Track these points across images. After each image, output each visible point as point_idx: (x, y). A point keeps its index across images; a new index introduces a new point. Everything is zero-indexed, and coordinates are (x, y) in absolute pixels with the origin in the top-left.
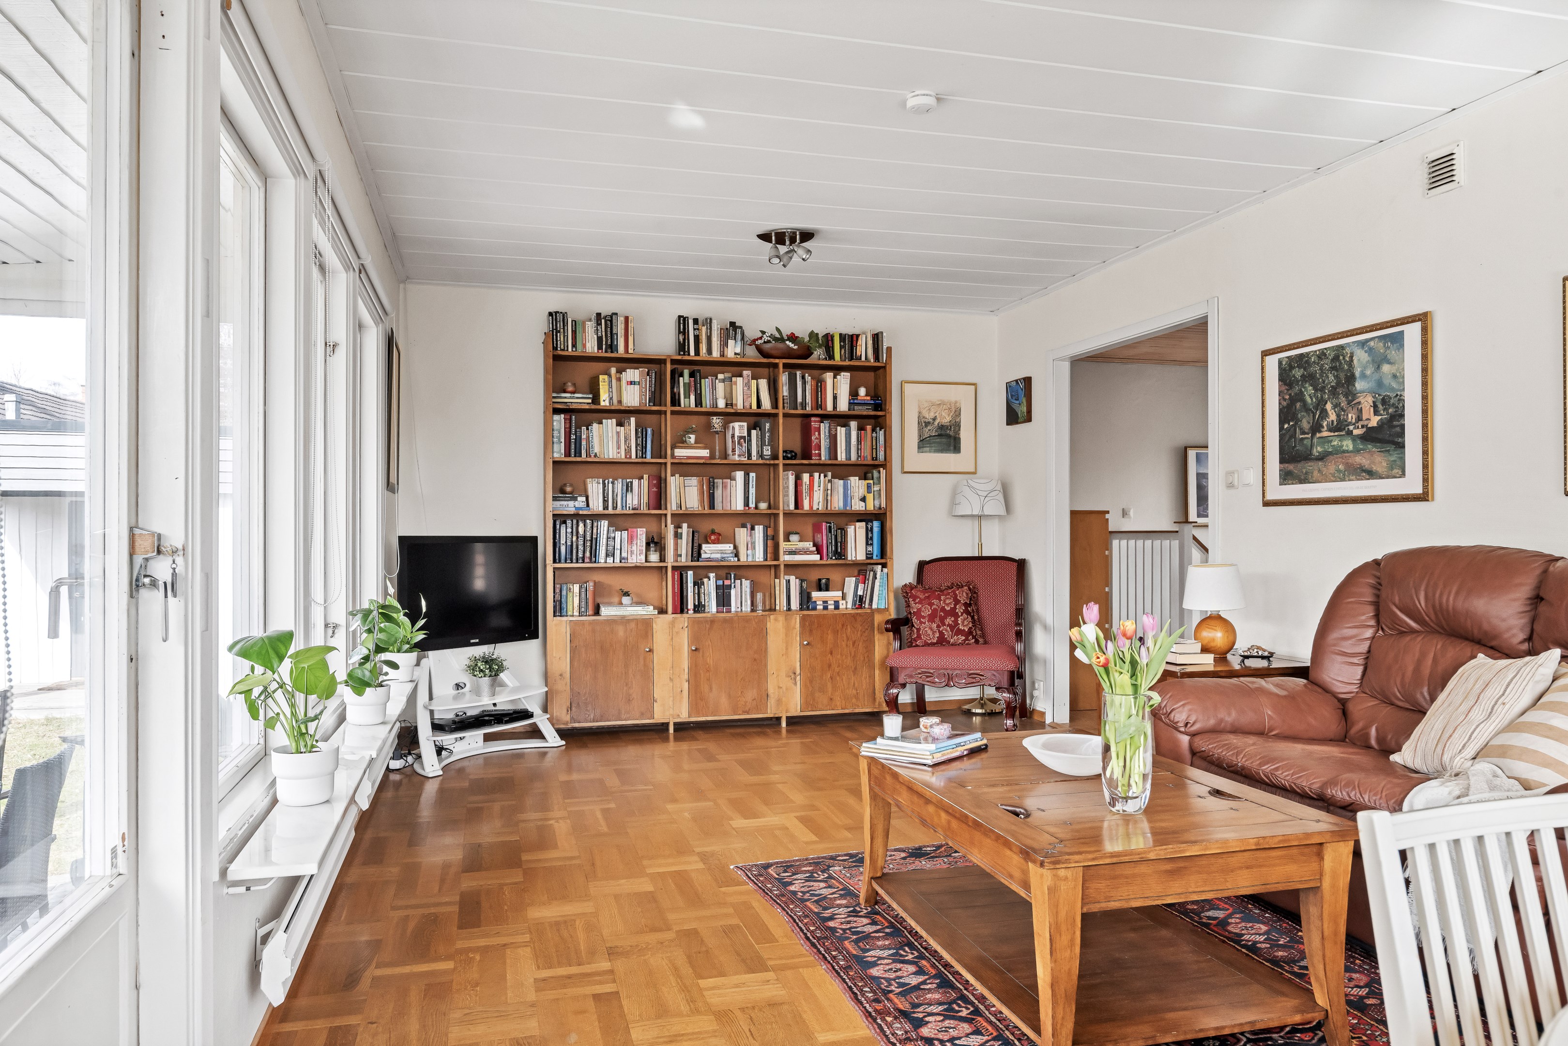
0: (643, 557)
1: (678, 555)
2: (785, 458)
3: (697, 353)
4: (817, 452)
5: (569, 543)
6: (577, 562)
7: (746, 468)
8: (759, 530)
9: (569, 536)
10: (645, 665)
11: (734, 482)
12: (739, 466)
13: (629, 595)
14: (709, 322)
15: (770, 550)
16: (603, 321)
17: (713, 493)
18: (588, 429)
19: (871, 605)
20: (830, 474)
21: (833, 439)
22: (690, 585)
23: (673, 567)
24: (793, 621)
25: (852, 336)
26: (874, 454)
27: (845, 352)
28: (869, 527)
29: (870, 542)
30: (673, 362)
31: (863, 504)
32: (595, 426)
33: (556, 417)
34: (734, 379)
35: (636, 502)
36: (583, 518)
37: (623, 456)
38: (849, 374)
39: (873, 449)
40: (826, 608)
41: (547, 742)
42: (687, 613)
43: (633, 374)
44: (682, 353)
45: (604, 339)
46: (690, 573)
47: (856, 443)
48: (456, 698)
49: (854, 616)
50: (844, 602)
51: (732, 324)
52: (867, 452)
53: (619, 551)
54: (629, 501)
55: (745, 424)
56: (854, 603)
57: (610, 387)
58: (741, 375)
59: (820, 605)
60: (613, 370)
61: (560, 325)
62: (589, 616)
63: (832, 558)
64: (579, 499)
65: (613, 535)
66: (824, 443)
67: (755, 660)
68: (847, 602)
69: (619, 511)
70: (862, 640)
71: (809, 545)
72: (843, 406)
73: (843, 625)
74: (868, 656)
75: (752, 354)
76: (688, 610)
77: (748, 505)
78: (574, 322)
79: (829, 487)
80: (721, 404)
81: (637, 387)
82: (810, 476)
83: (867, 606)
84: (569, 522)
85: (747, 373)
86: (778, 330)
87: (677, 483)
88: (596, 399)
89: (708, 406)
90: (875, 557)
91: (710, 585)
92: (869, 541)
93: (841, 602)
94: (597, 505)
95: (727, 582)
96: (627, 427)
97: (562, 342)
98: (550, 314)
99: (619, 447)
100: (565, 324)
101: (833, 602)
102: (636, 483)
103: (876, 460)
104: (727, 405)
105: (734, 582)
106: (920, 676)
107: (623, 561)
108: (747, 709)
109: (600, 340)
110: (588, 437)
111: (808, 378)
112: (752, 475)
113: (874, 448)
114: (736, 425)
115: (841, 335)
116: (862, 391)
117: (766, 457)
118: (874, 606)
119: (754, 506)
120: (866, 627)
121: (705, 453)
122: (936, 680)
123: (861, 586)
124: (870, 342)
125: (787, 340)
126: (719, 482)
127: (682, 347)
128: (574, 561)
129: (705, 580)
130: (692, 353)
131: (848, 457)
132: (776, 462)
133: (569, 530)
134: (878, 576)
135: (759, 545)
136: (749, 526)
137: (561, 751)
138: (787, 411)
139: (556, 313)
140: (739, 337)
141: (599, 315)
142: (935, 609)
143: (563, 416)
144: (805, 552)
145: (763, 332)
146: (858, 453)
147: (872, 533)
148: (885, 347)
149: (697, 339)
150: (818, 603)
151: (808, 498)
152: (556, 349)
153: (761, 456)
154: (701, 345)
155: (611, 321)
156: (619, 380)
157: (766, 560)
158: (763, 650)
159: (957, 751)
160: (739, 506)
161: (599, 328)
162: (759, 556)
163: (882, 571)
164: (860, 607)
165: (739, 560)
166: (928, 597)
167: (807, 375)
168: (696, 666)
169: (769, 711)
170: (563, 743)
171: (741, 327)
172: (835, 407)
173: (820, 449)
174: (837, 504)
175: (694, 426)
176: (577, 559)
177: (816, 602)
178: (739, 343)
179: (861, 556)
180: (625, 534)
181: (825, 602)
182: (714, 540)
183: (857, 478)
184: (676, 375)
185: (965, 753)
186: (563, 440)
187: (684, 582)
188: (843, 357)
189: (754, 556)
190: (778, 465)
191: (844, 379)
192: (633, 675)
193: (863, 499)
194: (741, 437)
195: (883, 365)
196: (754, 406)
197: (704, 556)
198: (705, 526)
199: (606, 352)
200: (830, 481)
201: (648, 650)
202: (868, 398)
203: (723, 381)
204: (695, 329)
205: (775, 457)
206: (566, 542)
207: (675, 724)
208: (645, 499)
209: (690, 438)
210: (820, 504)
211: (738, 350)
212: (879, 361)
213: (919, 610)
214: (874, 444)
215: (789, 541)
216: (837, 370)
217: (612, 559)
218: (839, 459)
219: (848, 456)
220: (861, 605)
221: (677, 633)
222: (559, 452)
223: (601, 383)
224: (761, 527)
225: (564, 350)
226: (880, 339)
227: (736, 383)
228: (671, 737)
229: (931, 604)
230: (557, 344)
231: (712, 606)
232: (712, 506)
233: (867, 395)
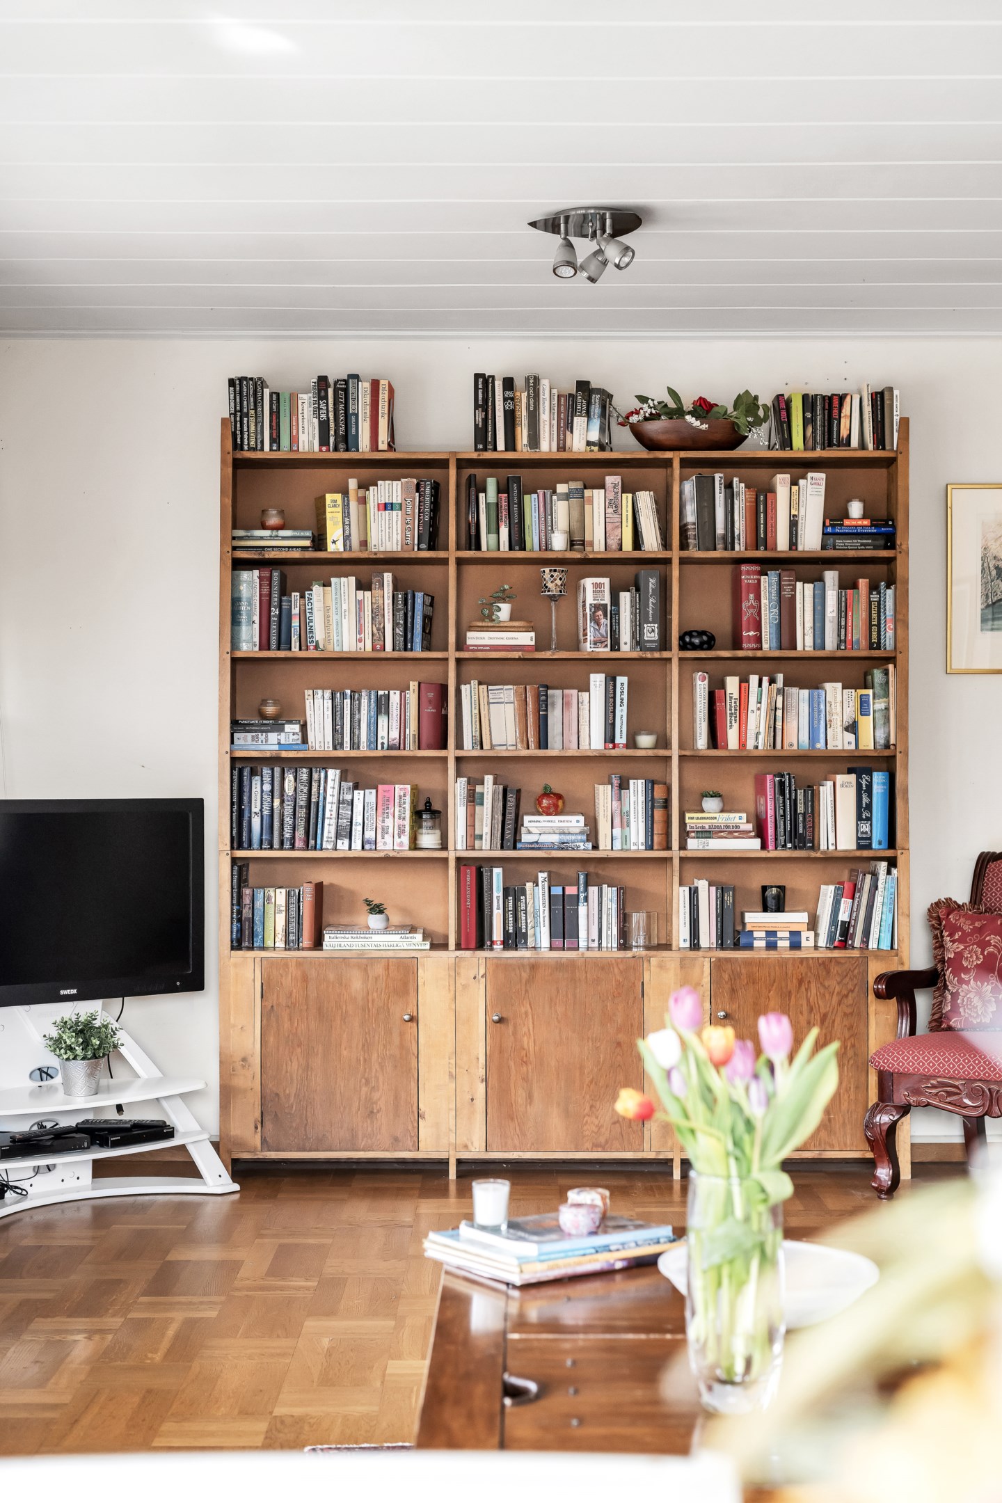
0: (405, 840)
1: (473, 837)
2: (683, 647)
3: (511, 444)
4: (751, 633)
5: (266, 812)
6: (281, 848)
7: (612, 667)
8: (637, 788)
9: (267, 798)
10: (402, 1046)
11: (585, 695)
12: (595, 663)
13: (381, 912)
14: (534, 383)
15: (658, 828)
16: (330, 391)
17: (546, 717)
18: (302, 596)
19: (867, 942)
20: (780, 677)
21: (787, 608)
22: (498, 893)
23: (458, 860)
24: (697, 971)
25: (830, 398)
26: (874, 635)
27: (814, 432)
28: (864, 782)
29: (865, 814)
30: (462, 464)
31: (850, 737)
32: (317, 589)
33: (245, 575)
34: (587, 493)
35: (395, 734)
36: (295, 764)
37: (369, 647)
38: (823, 476)
39: (871, 626)
40: (772, 946)
41: (205, 1184)
42: (492, 949)
43: (391, 490)
44: (481, 446)
45: (332, 425)
46: (497, 872)
47: (835, 614)
48: (36, 1094)
49: (825, 964)
50: (812, 934)
51: (583, 386)
52: (858, 632)
53: (360, 828)
54: (382, 733)
55: (606, 581)
56: (831, 938)
57: (346, 513)
58: (602, 486)
59: (761, 939)
60: (353, 484)
61: (249, 403)
62: (303, 949)
63: (784, 846)
64: (288, 728)
65: (349, 797)
66: (769, 616)
67: (619, 1044)
68: (816, 935)
69: (364, 750)
70: (840, 1014)
71: (739, 819)
72: (811, 540)
73: (801, 982)
74: (853, 1046)
75: (625, 443)
76: (492, 942)
77: (613, 740)
78: (276, 396)
79: (779, 705)
80: (559, 542)
81: (396, 515)
82: (741, 682)
83: (857, 944)
84: (266, 772)
85: (612, 480)
86: (672, 392)
87: (475, 697)
88: (319, 541)
89: (536, 547)
90: (875, 845)
91: (537, 897)
92: (863, 812)
93: (804, 935)
94: (320, 740)
95: (571, 890)
96: (377, 592)
97: (253, 435)
98: (232, 382)
99: (360, 630)
100: (258, 401)
101: (787, 935)
102: (395, 697)
103: (879, 648)
104: (572, 544)
105: (586, 890)
106: (934, 1091)
107: (367, 847)
108: (602, 1140)
109: (324, 426)
110: (303, 613)
111: (739, 486)
112: (622, 680)
113: (874, 624)
114: (588, 583)
115: (805, 397)
116: (856, 509)
117: (648, 645)
118: (873, 945)
119: (624, 741)
120: (850, 986)
121: (526, 638)
122: (967, 1101)
123: (846, 903)
124: (868, 409)
125: (689, 413)
126: (556, 694)
127: (483, 435)
128: (276, 845)
129: (529, 885)
130: (501, 445)
131: (820, 643)
132: (666, 654)
133: (267, 787)
134: (881, 885)
135: (636, 817)
136: (616, 781)
137: (233, 1203)
138: (694, 553)
139: (241, 379)
140: (596, 409)
141: (323, 380)
142: (990, 954)
143: (256, 572)
144: (731, 832)
145: (643, 399)
146: (839, 635)
147: (870, 796)
148: (896, 419)
149: (511, 417)
150: (756, 935)
151: (736, 726)
152: (242, 449)
153: (638, 642)
154: (518, 430)
155: (346, 391)
156: (363, 501)
157: (650, 847)
158: (636, 1024)
159: (597, 1260)
160: (595, 741)
161: (322, 405)
162: (635, 838)
163: (889, 873)
164: (844, 945)
165: (595, 847)
166: (980, 930)
167: (736, 480)
168: (501, 1052)
169: (646, 1146)
170: (236, 1187)
171: (602, 392)
172: (793, 543)
173: (758, 627)
174: (796, 736)
175: (507, 587)
176: (282, 843)
177: (751, 932)
178: (596, 424)
179: (846, 842)
180: (371, 795)
181: (771, 934)
182: (548, 808)
183: (839, 685)
184: (473, 488)
185: (619, 1265)
186: (256, 618)
187: (485, 887)
188: (810, 443)
189: (625, 839)
190: (670, 660)
191: (814, 488)
192: (380, 1064)
193: (852, 728)
194: (596, 607)
195: (891, 455)
196: (628, 545)
197: (525, 838)
198: (535, 781)
199: (336, 449)
200: (781, 692)
201: (407, 1017)
202: (866, 522)
203: (567, 497)
204: (505, 400)
205: (664, 644)
206: (261, 810)
207: (459, 1162)
208: (412, 729)
209: (499, 610)
210: (761, 737)
211: (594, 436)
212: (884, 449)
213: (959, 955)
214: (874, 615)
215: (702, 811)
216: (799, 467)
217: (346, 842)
218: (799, 646)
219: (818, 641)
220: (846, 941)
221: (465, 987)
222: (249, 642)
223: (328, 510)
224: (641, 783)
225: (254, 449)
226: (887, 402)
227: (591, 502)
228: (453, 1188)
229: (983, 945)
230: (242, 439)
231: (541, 934)
232: (543, 742)
233: (864, 517)
